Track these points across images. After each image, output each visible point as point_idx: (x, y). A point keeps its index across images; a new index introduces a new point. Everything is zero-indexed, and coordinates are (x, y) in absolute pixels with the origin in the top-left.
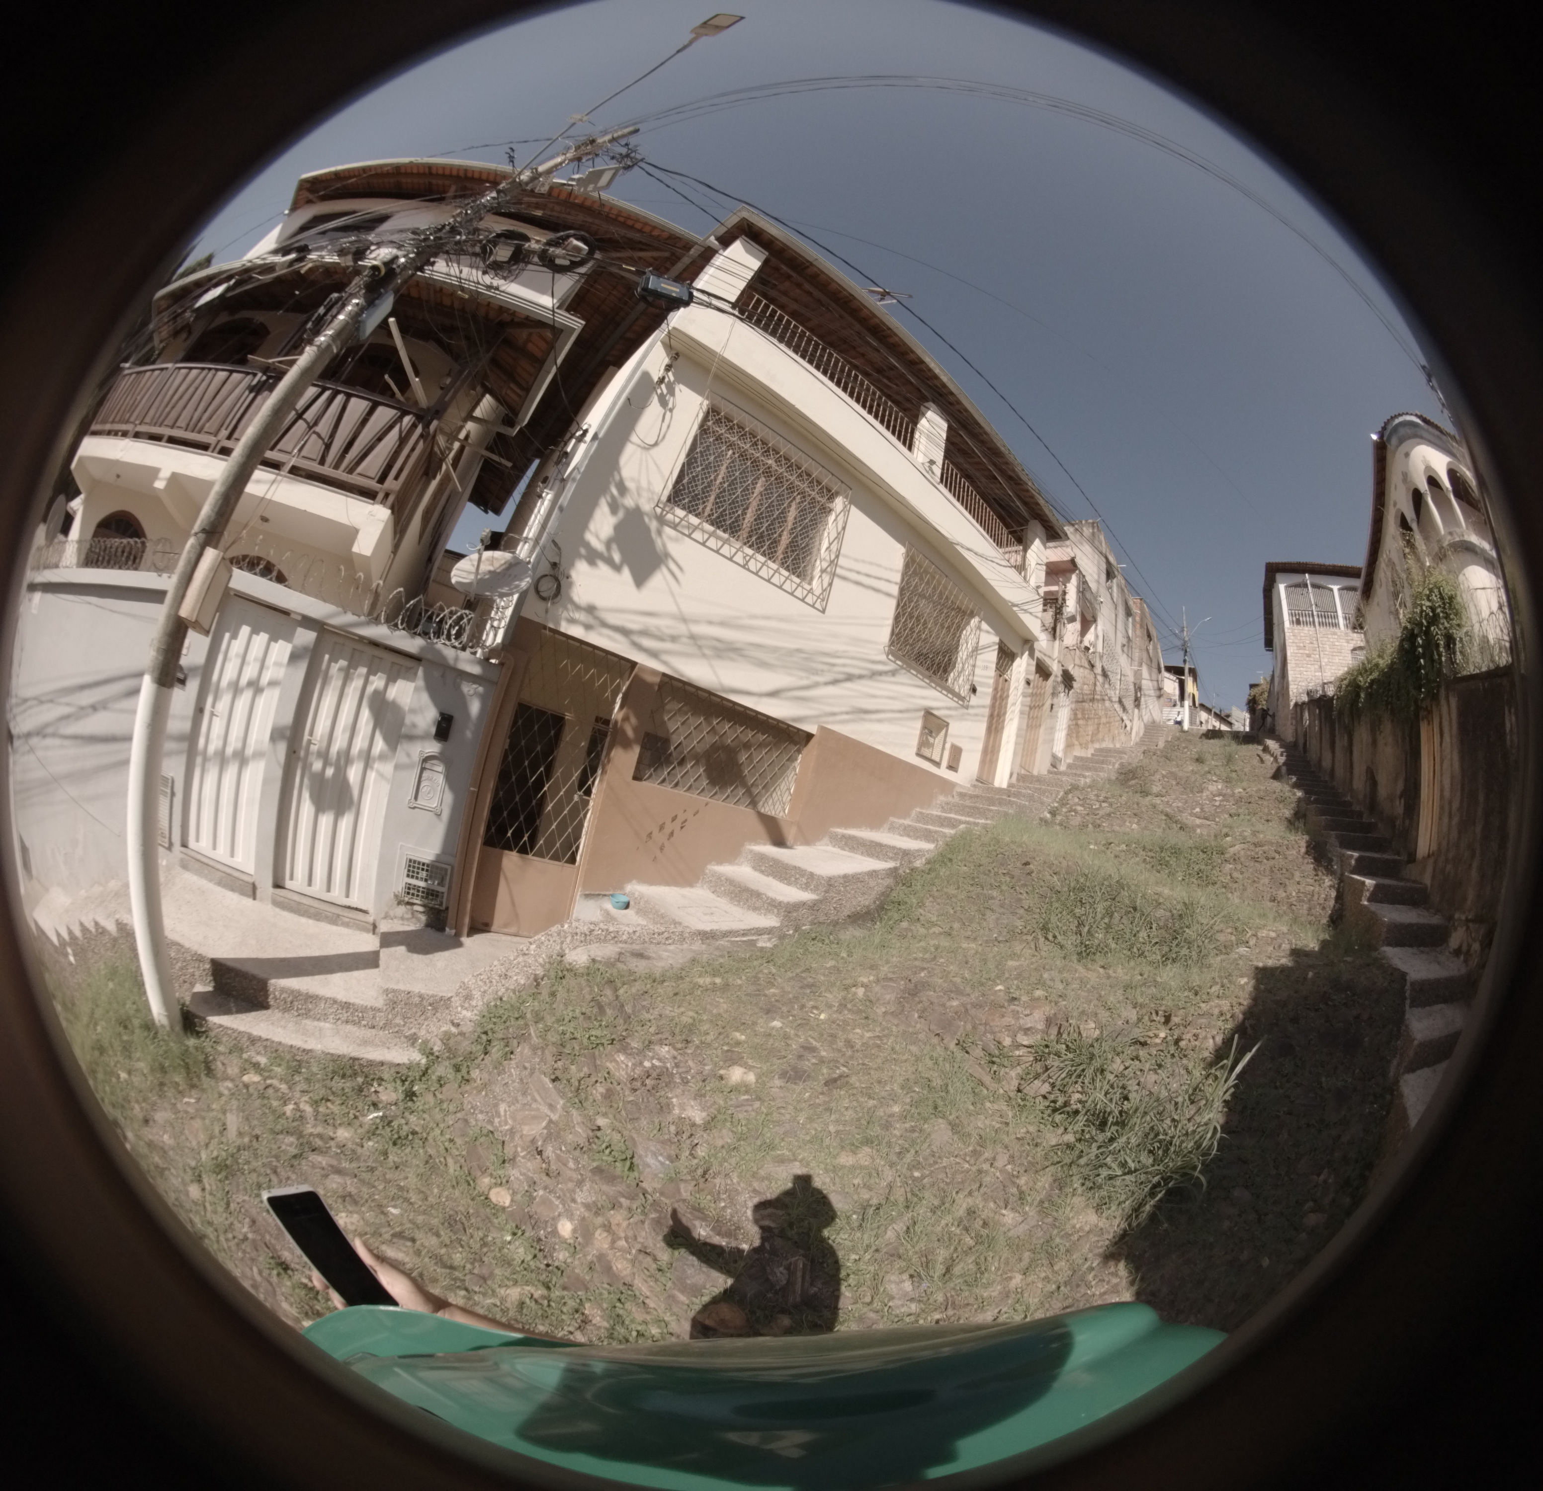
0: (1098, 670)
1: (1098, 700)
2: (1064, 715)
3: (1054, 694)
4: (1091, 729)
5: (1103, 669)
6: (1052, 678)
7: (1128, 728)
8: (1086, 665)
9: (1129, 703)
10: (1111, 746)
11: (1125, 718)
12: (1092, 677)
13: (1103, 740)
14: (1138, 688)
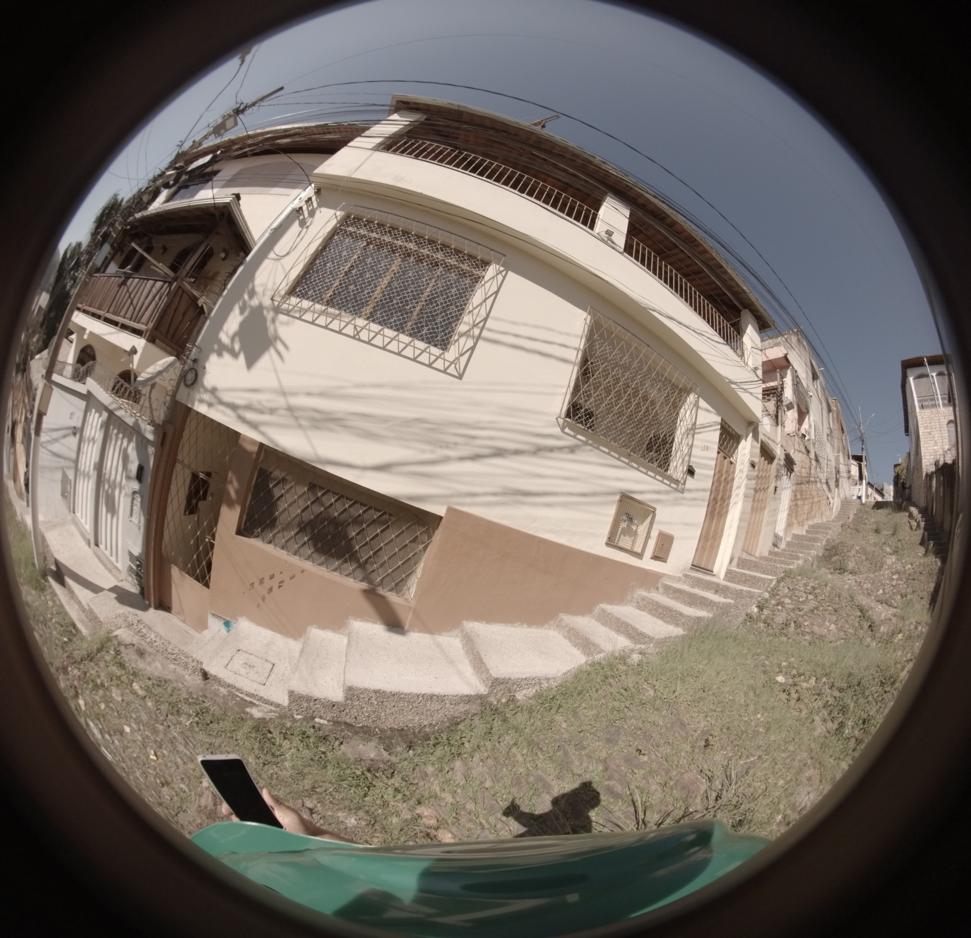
0: (812, 456)
1: (812, 482)
2: (786, 496)
3: (778, 477)
4: (806, 508)
5: (816, 456)
6: (776, 461)
7: (831, 505)
8: (804, 450)
9: (832, 483)
10: (820, 521)
11: (829, 496)
12: (808, 461)
13: (815, 517)
14: (838, 472)
